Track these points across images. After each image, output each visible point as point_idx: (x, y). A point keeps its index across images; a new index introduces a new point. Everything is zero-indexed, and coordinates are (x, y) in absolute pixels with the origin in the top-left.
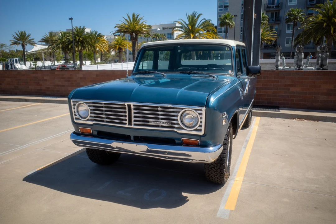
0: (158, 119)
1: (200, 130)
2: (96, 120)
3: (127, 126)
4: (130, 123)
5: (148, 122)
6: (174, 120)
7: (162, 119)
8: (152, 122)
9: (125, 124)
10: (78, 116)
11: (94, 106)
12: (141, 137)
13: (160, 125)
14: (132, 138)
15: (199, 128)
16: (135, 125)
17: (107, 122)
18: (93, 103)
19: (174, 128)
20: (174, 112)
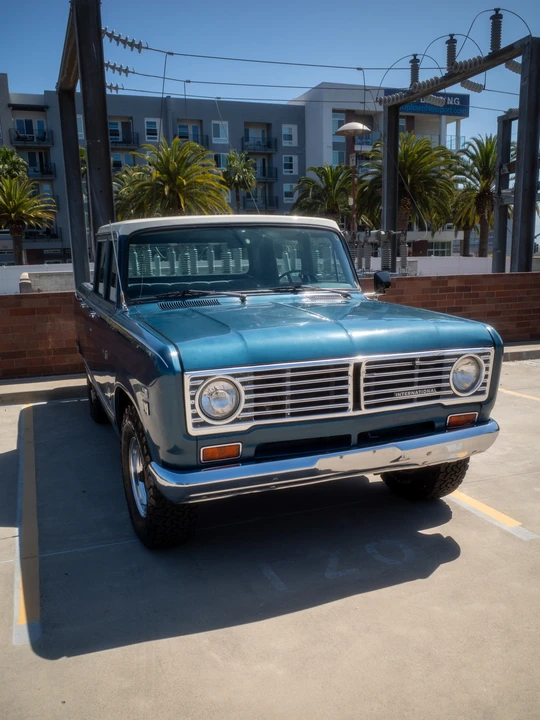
0: (411, 384)
1: (483, 393)
2: (257, 418)
3: (351, 413)
4: (357, 406)
5: (392, 395)
6: (440, 381)
7: (420, 383)
8: (402, 393)
9: (345, 409)
10: (203, 418)
11: (255, 382)
12: (373, 433)
13: (415, 396)
14: (354, 439)
15: (482, 389)
16: (367, 407)
17: (293, 415)
18: (256, 374)
19: (437, 397)
20: (441, 365)
